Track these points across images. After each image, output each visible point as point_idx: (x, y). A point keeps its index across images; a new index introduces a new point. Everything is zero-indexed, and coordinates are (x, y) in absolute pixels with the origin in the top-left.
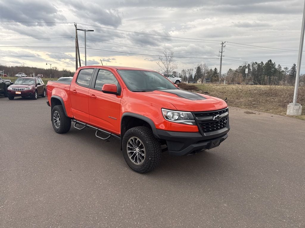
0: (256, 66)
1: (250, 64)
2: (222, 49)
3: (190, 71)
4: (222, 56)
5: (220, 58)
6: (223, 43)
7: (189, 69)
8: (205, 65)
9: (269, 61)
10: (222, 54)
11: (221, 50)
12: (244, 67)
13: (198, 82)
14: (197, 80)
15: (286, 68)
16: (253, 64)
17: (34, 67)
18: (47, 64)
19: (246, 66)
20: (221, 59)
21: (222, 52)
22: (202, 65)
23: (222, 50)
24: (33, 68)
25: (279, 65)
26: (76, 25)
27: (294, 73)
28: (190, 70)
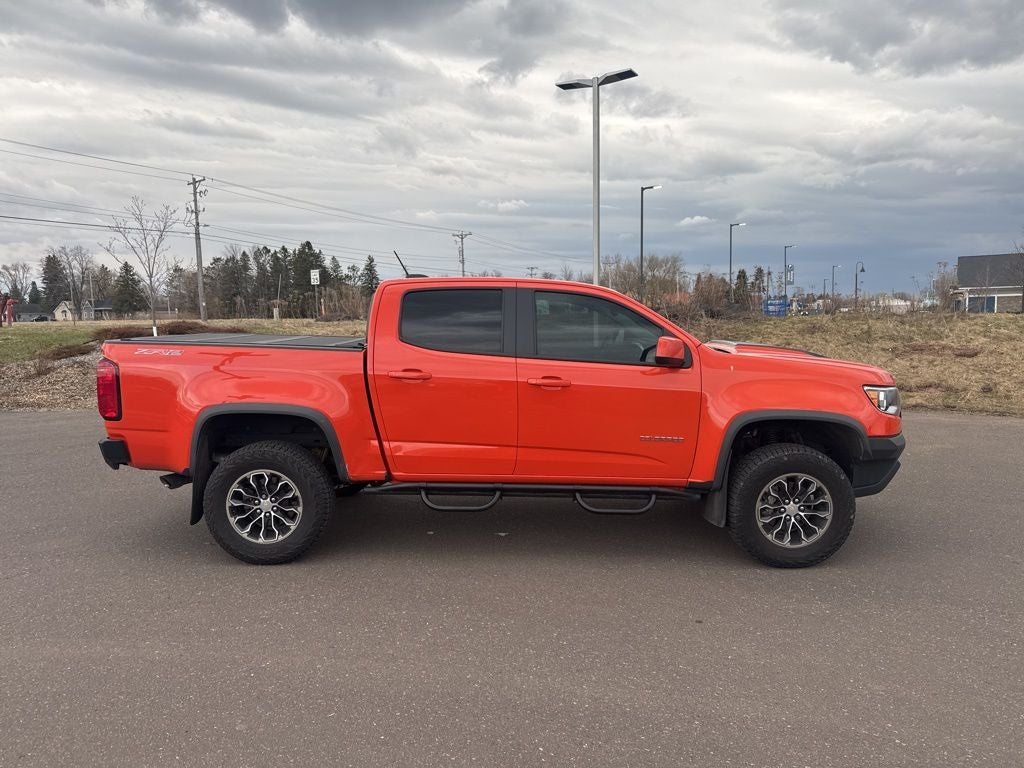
0: (266, 259)
1: (247, 252)
2: (195, 201)
3: (13, 273)
4: (198, 224)
5: (193, 229)
6: (195, 182)
7: (9, 265)
8: (78, 250)
9: (303, 246)
10: (197, 217)
11: (193, 204)
12: (227, 261)
13: (58, 314)
14: (55, 307)
15: (353, 269)
16: (258, 254)
19: (234, 258)
20: (197, 234)
21: (197, 213)
22: (68, 250)
23: (196, 205)
25: (334, 258)
27: (372, 281)
28: (16, 269)
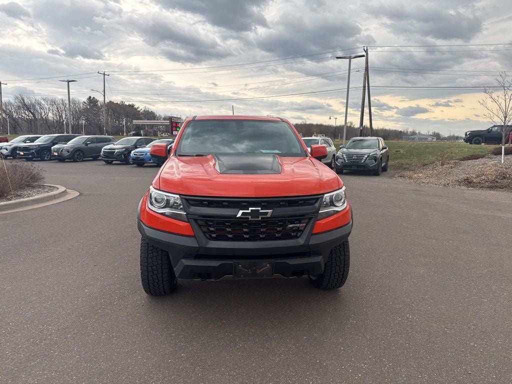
17: (319, 123)
18: (330, 119)
24: (317, 125)
26: (367, 49)
